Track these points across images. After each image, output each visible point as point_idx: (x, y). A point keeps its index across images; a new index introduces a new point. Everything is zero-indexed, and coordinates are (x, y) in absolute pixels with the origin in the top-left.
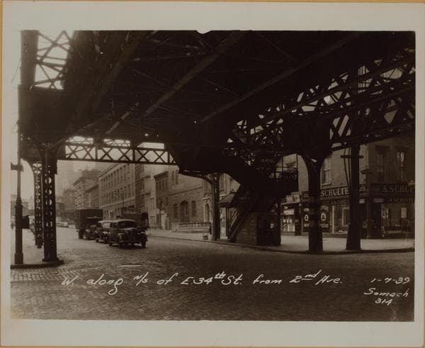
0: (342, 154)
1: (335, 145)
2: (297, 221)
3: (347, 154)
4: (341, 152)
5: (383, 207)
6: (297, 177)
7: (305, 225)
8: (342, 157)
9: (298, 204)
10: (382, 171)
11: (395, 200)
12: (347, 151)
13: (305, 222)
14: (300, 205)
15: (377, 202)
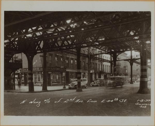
0: (40, 55)
1: (38, 52)
2: (19, 80)
3: (42, 55)
4: (40, 54)
5: (51, 75)
6: (22, 63)
7: (22, 81)
8: (40, 56)
9: (19, 73)
10: (51, 62)
11: (55, 73)
12: (42, 54)
13: (22, 80)
14: (20, 73)
15: (49, 73)
